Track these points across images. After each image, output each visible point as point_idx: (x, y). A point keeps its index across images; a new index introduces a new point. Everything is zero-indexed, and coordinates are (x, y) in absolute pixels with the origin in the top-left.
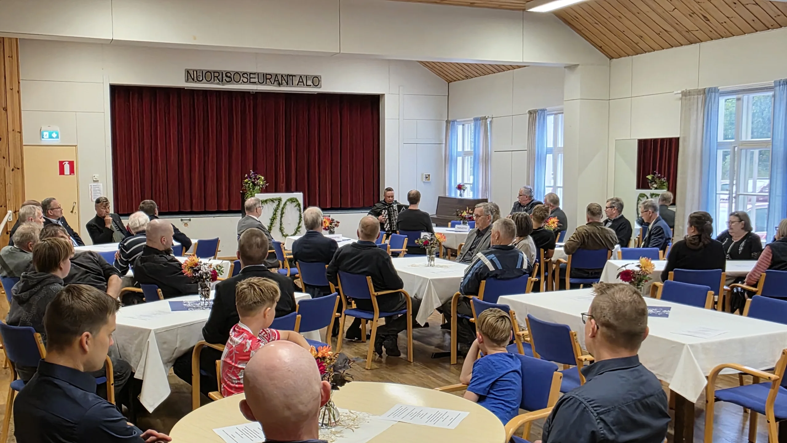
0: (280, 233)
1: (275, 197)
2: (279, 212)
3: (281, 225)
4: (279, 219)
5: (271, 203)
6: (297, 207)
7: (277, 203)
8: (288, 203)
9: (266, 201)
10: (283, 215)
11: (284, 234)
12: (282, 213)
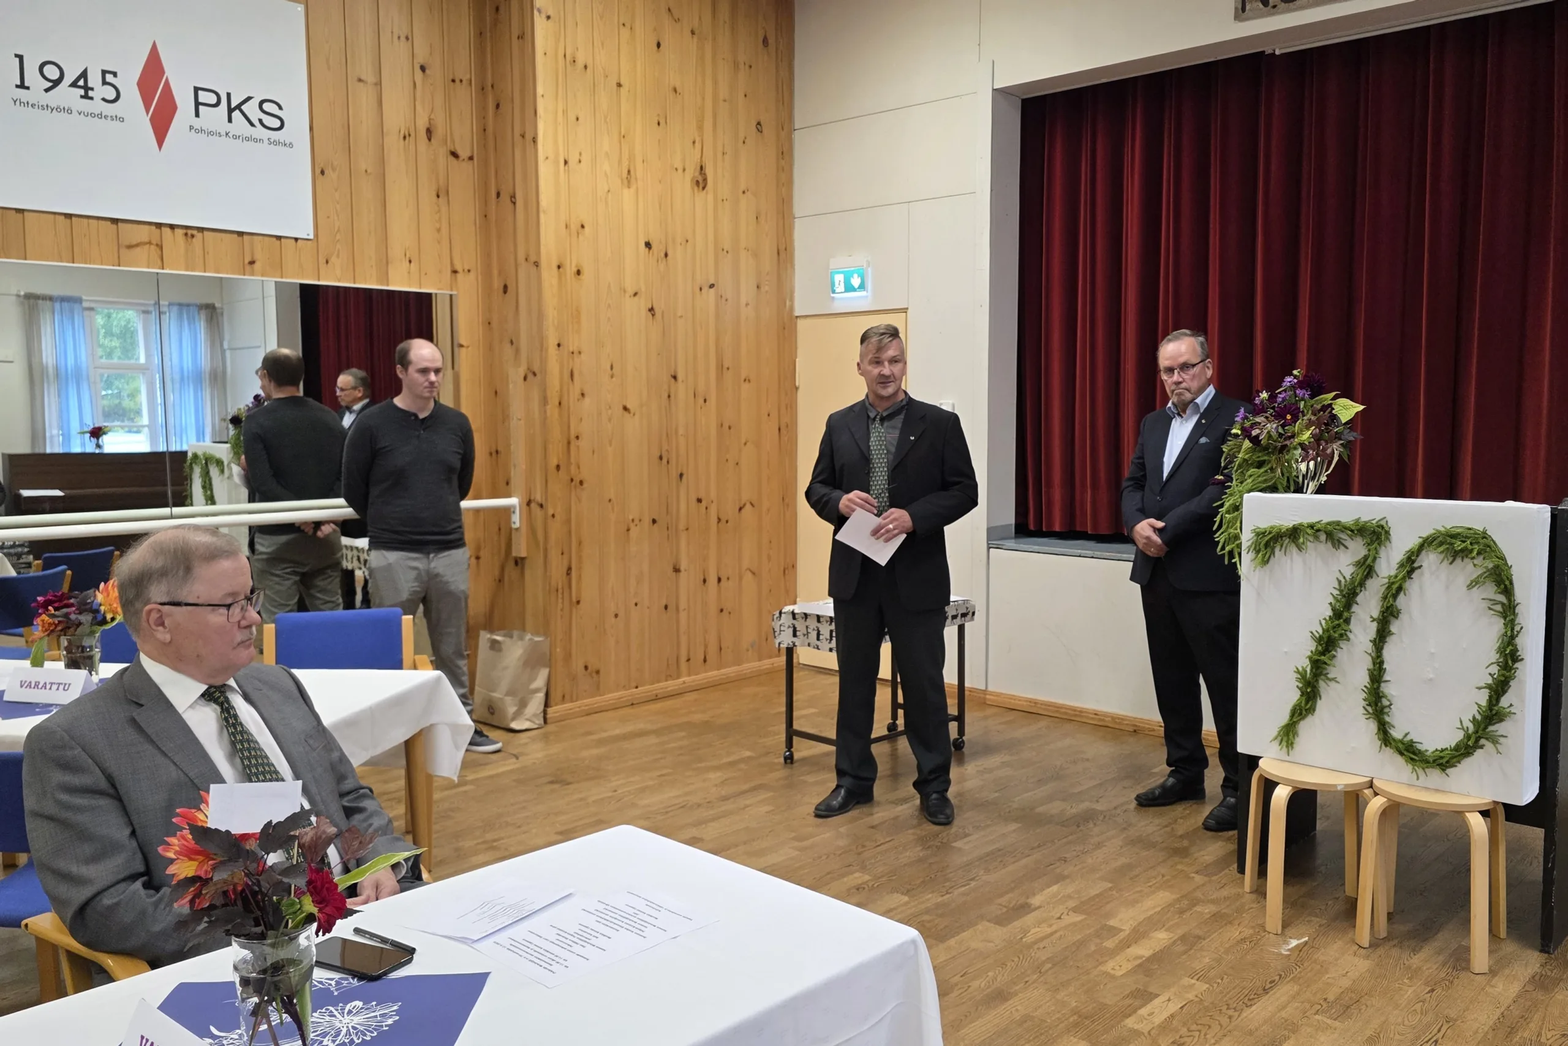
0: (1373, 726)
1: (1347, 518)
2: (1368, 606)
3: (1377, 675)
4: (1370, 647)
5: (1324, 547)
6: (1490, 591)
7: (1357, 549)
8: (1430, 560)
9: (1294, 534)
10: (1394, 627)
11: (1396, 734)
12: (1388, 616)
